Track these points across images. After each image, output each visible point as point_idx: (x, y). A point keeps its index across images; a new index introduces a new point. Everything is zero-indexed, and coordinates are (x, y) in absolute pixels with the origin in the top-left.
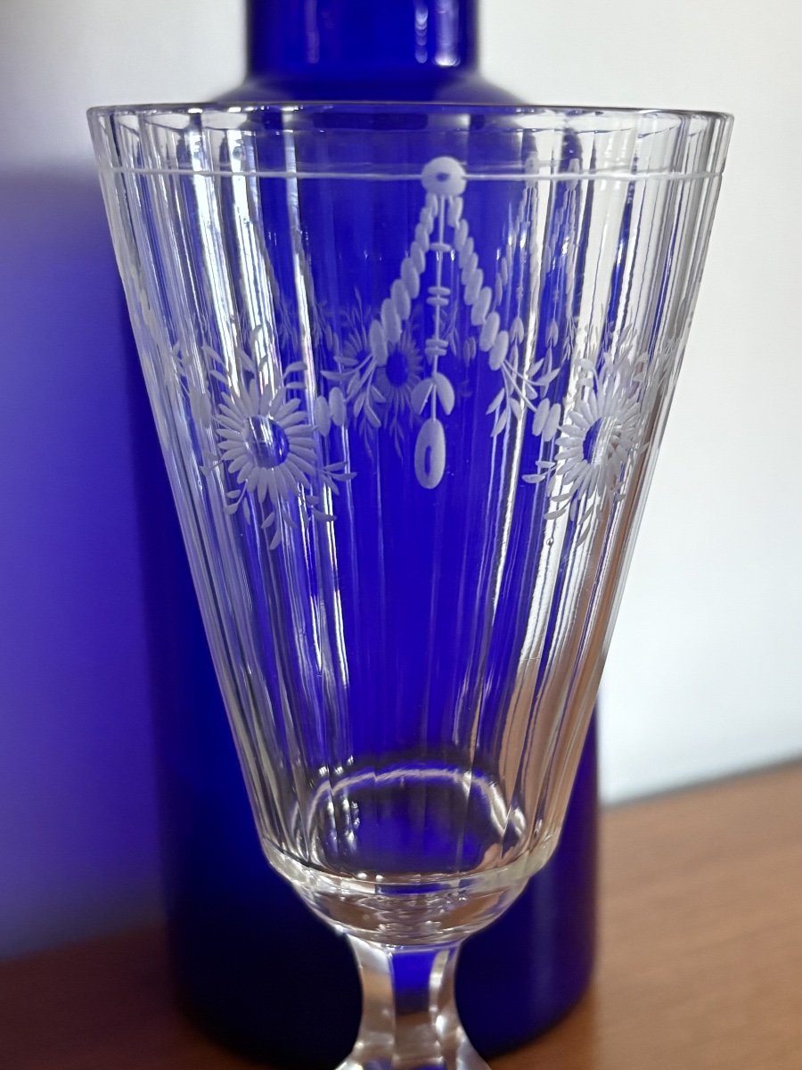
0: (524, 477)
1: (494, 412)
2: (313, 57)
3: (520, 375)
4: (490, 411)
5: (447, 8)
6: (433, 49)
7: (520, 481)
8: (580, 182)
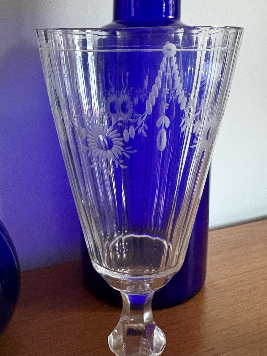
0: (190, 146)
1: (181, 126)
2: (133, 15)
3: (189, 113)
4: (180, 126)
5: (171, 1)
6: (167, 14)
7: (189, 148)
8: (210, 51)
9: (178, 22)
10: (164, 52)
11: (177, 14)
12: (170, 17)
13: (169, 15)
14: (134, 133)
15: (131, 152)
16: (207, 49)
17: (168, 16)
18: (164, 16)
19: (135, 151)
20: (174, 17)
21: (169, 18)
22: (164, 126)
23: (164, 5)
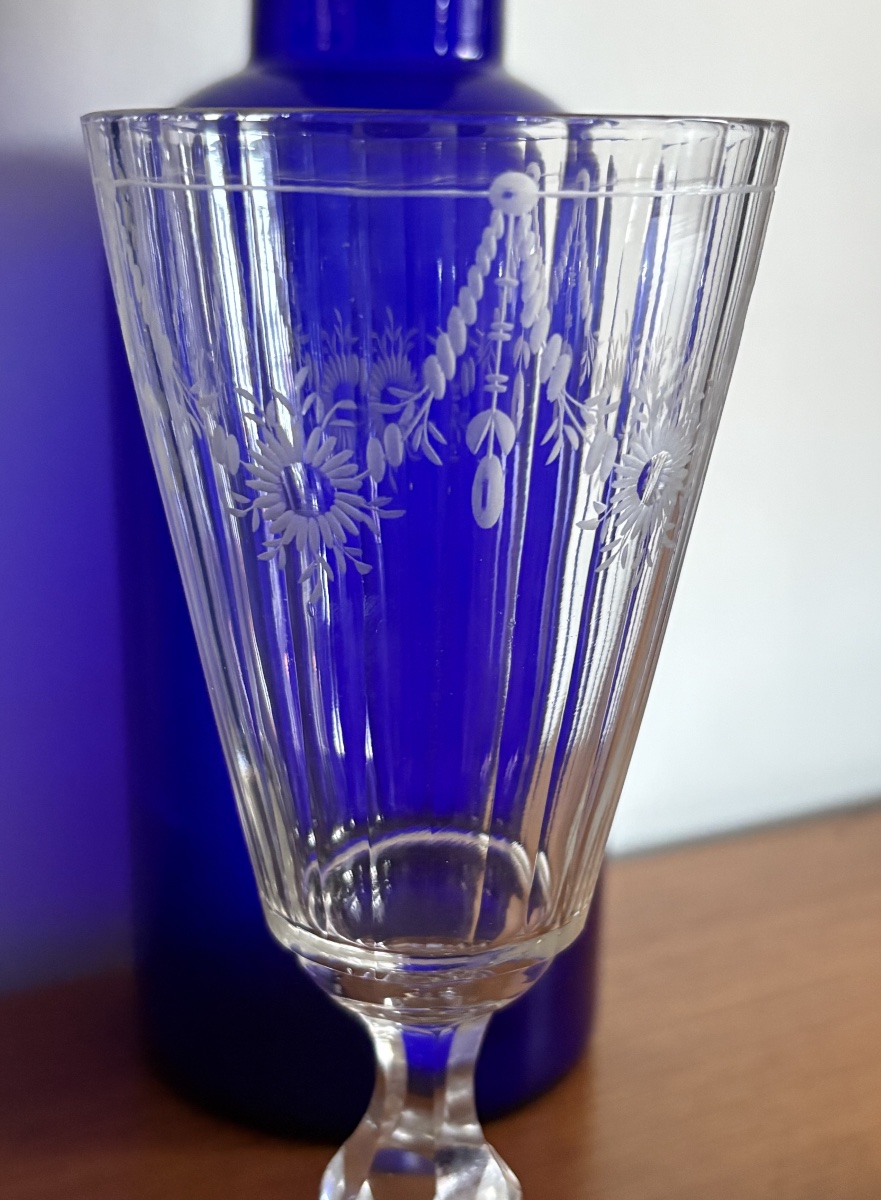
10: (493, 201)
12: (466, 54)
17: (459, 49)
18: (442, 50)
20: (478, 55)
22: (497, 445)
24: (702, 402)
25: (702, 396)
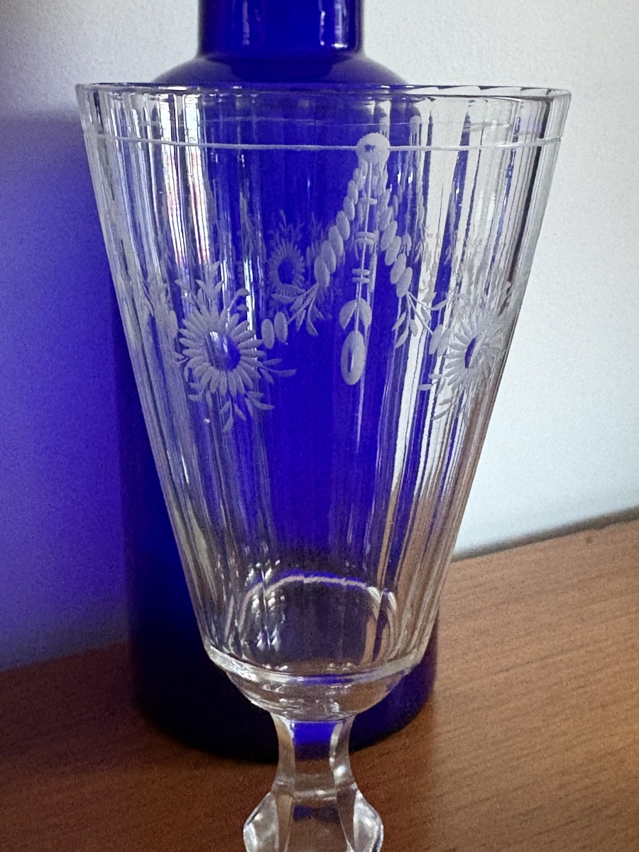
9: (356, 57)
11: (354, 37)
12: (338, 45)
13: (334, 40)
14: (286, 330)
15: (280, 373)
16: (461, 147)
17: (333, 44)
18: (322, 43)
19: (293, 372)
20: (346, 46)
21: (334, 48)
22: (361, 322)
23: (323, 14)
24: (508, 290)
25: (508, 285)
